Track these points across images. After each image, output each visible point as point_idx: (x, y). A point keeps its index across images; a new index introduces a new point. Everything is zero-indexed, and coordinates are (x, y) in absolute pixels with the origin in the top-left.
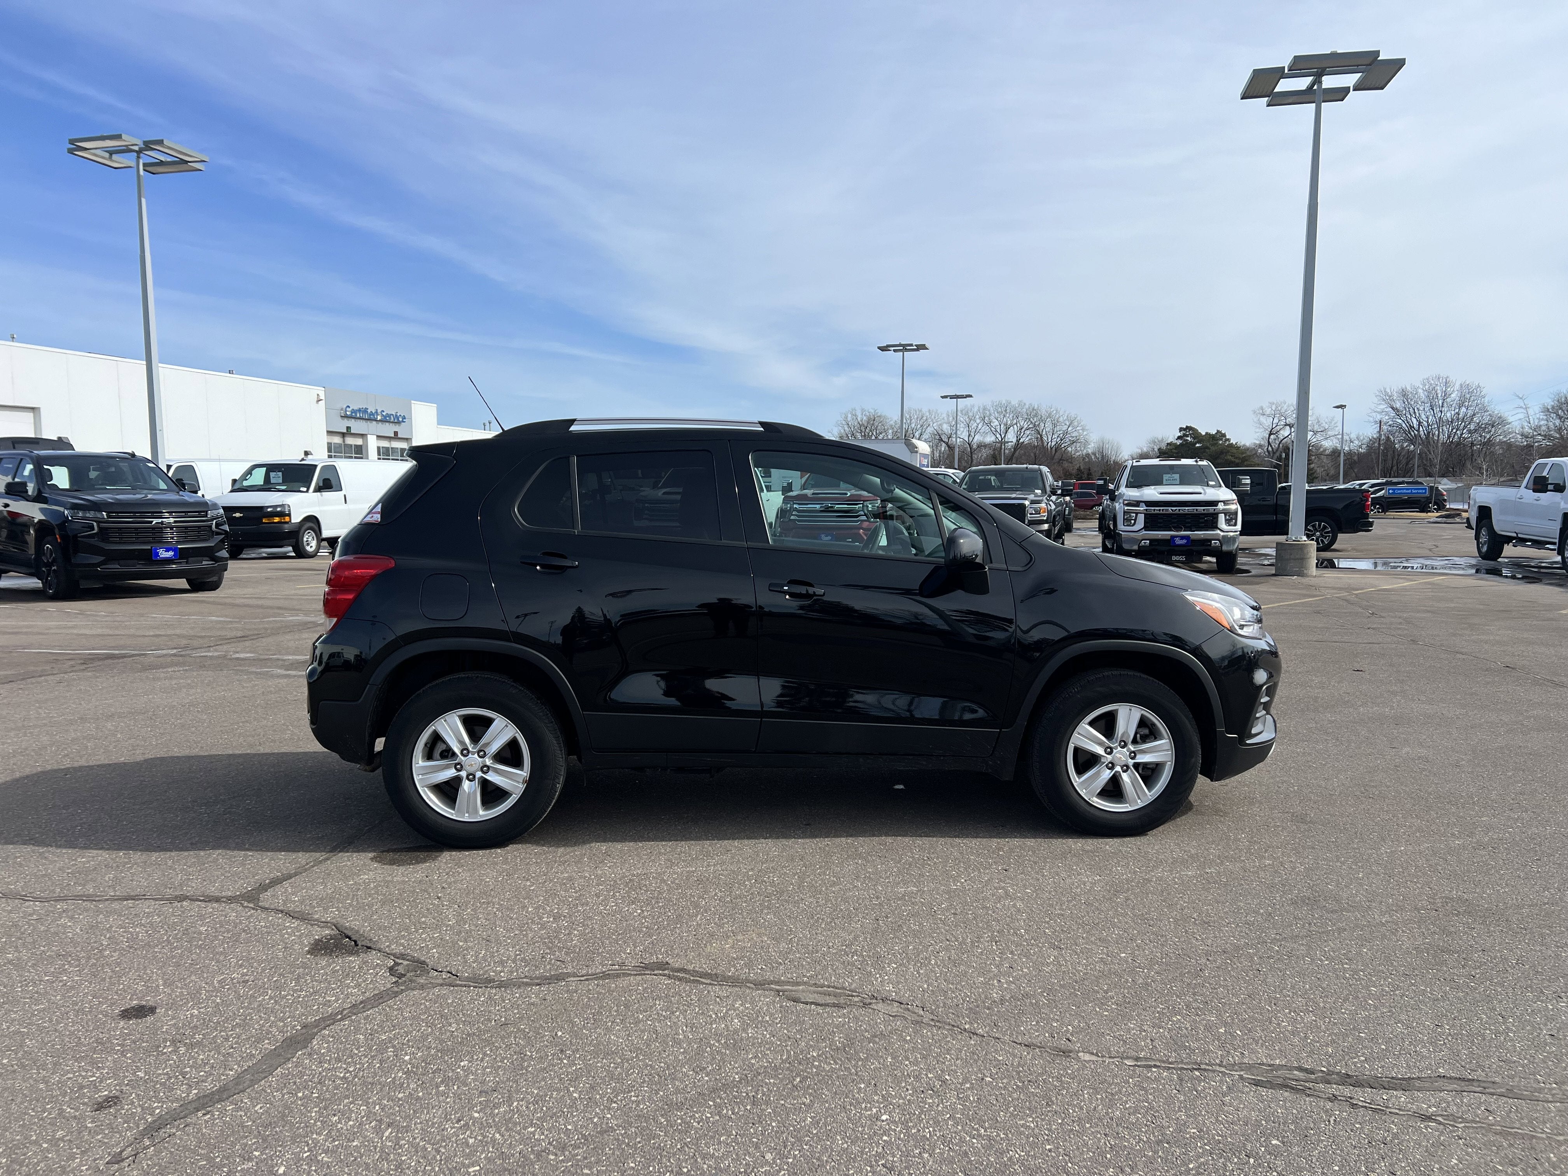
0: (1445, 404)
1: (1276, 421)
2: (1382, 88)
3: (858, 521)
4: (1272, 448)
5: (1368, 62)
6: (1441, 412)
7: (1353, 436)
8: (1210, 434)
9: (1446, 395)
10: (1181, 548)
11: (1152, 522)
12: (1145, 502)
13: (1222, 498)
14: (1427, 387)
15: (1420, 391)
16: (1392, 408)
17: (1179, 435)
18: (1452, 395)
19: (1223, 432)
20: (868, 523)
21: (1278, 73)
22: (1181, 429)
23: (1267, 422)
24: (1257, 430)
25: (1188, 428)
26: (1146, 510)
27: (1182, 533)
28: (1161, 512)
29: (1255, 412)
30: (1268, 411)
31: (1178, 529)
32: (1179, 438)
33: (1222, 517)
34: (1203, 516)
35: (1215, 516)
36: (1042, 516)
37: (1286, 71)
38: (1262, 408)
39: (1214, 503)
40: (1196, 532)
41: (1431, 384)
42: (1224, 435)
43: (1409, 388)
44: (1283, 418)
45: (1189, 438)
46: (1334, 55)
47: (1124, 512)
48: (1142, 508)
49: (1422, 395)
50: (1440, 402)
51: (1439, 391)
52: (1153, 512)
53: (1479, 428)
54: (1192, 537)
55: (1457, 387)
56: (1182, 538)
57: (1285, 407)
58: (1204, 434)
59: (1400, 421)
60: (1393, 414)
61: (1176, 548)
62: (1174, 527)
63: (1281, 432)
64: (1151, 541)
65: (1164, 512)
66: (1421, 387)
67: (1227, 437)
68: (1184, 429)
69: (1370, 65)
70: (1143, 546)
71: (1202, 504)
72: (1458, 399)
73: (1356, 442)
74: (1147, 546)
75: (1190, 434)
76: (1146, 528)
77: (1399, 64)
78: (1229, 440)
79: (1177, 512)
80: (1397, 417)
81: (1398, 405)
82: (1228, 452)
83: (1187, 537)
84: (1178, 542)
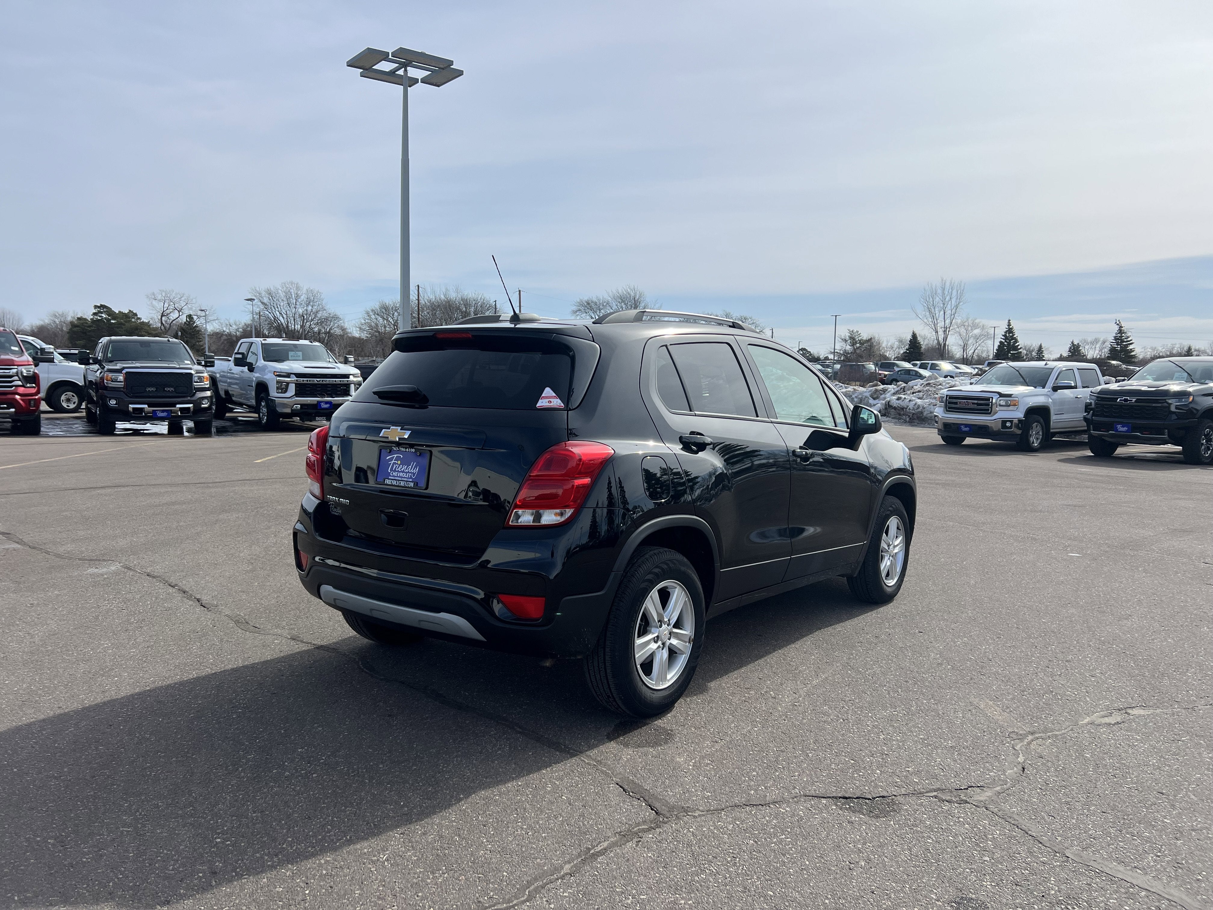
0: (298, 303)
1: (166, 305)
2: (438, 86)
3: (11, 387)
4: (165, 327)
5: (442, 66)
6: (295, 308)
7: (232, 322)
8: (122, 313)
9: (297, 296)
10: (325, 411)
11: (301, 390)
12: (295, 374)
13: (352, 372)
14: (285, 289)
15: (280, 291)
16: (262, 303)
17: (95, 311)
18: (302, 297)
19: (135, 312)
20: (23, 388)
21: (384, 56)
22: (96, 307)
23: (159, 306)
24: (151, 312)
25: (102, 306)
26: (297, 380)
27: (326, 399)
28: (309, 382)
29: (148, 297)
30: (159, 297)
31: (322, 396)
32: (95, 314)
33: (352, 386)
34: (339, 386)
35: (348, 386)
36: (205, 384)
37: (390, 57)
38: (154, 294)
39: (347, 376)
40: (335, 399)
41: (287, 287)
42: (136, 315)
43: (272, 289)
44: (172, 303)
45: (104, 315)
46: (422, 54)
47: (277, 382)
48: (294, 378)
49: (282, 295)
50: (294, 301)
51: (292, 293)
52: (302, 382)
53: (321, 322)
54: (334, 403)
55: (304, 291)
56: (327, 403)
57: (174, 295)
58: (117, 312)
59: (267, 312)
60: (262, 307)
61: (321, 411)
62: (319, 394)
63: (171, 314)
64: (301, 405)
65: (311, 382)
66: (280, 288)
67: (139, 316)
68: (99, 307)
69: (443, 69)
70: (295, 410)
71: (338, 376)
72: (305, 300)
73: (234, 326)
74: (298, 410)
75: (105, 312)
76: (297, 394)
77: (460, 73)
78: (139, 319)
79: (321, 382)
80: (265, 309)
81: (266, 300)
82: (142, 329)
83: (329, 403)
84: (324, 406)
